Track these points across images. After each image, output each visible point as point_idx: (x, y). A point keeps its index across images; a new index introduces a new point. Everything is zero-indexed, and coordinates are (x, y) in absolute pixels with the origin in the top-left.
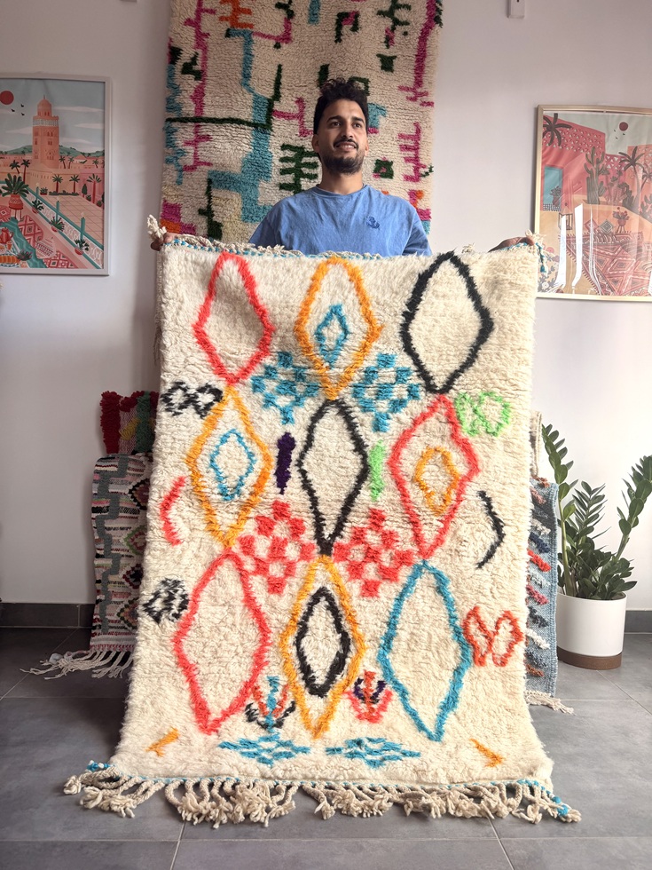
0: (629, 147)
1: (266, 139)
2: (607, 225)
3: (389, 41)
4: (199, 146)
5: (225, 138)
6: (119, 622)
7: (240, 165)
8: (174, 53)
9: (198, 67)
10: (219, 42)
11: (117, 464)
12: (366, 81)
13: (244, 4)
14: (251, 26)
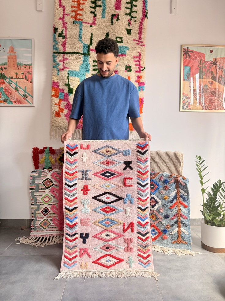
0: (213, 59)
1: (88, 59)
2: (206, 86)
3: (129, 24)
4: (64, 62)
5: (73, 59)
6: (40, 227)
7: (79, 68)
8: (55, 30)
9: (64, 35)
10: (71, 25)
11: (38, 173)
12: (122, 38)
13: (79, 12)
14: (82, 20)
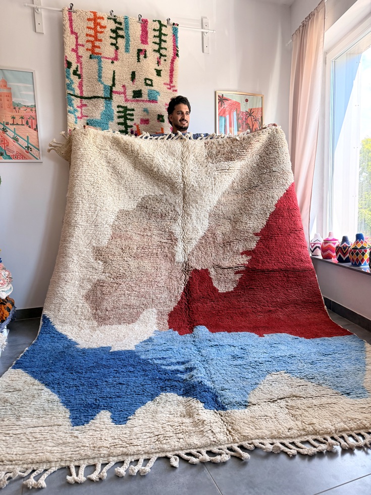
0: (249, 109)
1: (111, 104)
3: (158, 63)
4: (82, 108)
5: (93, 105)
7: (100, 115)
8: (69, 64)
9: (79, 73)
10: (87, 61)
12: (151, 80)
13: (97, 43)
14: (100, 54)
